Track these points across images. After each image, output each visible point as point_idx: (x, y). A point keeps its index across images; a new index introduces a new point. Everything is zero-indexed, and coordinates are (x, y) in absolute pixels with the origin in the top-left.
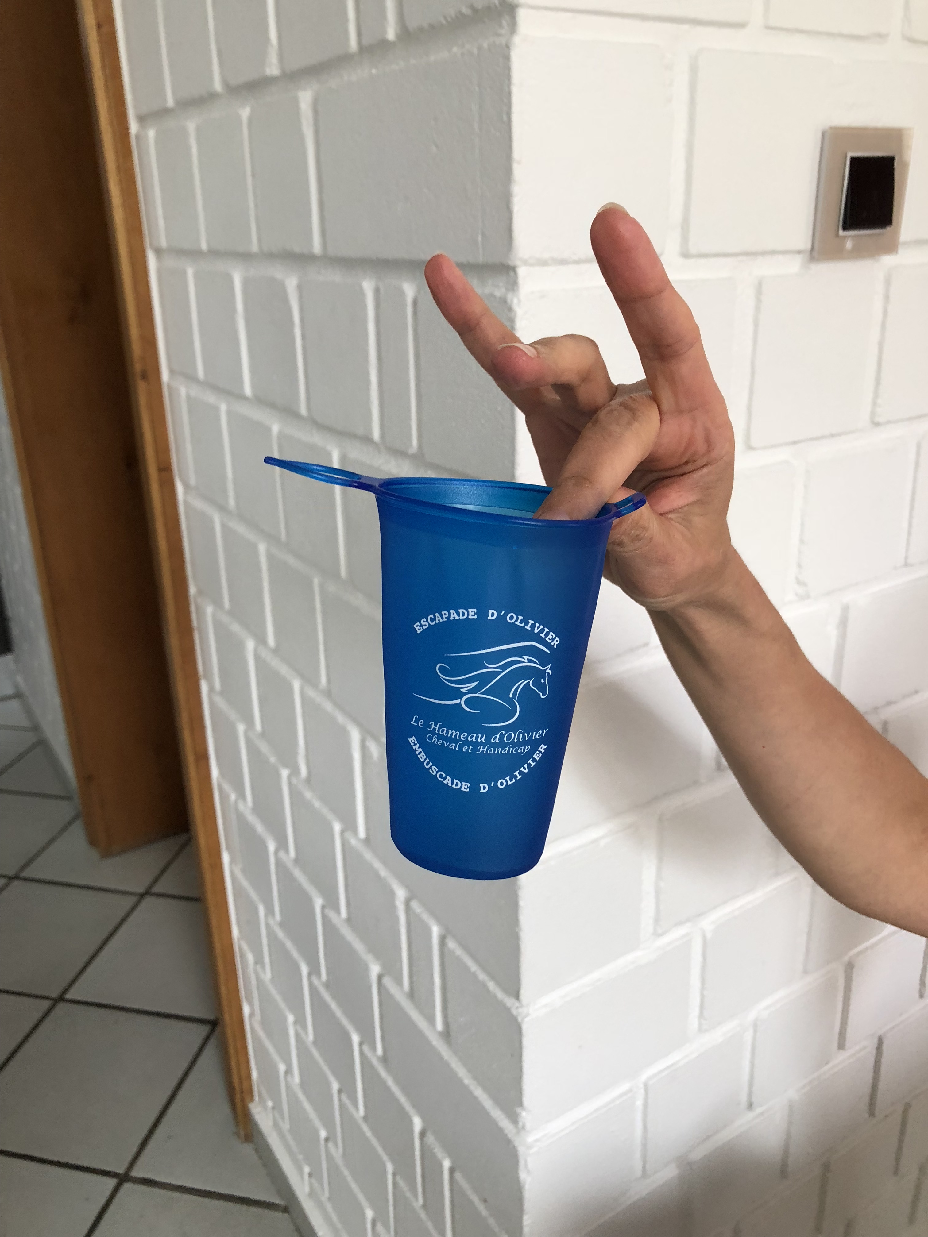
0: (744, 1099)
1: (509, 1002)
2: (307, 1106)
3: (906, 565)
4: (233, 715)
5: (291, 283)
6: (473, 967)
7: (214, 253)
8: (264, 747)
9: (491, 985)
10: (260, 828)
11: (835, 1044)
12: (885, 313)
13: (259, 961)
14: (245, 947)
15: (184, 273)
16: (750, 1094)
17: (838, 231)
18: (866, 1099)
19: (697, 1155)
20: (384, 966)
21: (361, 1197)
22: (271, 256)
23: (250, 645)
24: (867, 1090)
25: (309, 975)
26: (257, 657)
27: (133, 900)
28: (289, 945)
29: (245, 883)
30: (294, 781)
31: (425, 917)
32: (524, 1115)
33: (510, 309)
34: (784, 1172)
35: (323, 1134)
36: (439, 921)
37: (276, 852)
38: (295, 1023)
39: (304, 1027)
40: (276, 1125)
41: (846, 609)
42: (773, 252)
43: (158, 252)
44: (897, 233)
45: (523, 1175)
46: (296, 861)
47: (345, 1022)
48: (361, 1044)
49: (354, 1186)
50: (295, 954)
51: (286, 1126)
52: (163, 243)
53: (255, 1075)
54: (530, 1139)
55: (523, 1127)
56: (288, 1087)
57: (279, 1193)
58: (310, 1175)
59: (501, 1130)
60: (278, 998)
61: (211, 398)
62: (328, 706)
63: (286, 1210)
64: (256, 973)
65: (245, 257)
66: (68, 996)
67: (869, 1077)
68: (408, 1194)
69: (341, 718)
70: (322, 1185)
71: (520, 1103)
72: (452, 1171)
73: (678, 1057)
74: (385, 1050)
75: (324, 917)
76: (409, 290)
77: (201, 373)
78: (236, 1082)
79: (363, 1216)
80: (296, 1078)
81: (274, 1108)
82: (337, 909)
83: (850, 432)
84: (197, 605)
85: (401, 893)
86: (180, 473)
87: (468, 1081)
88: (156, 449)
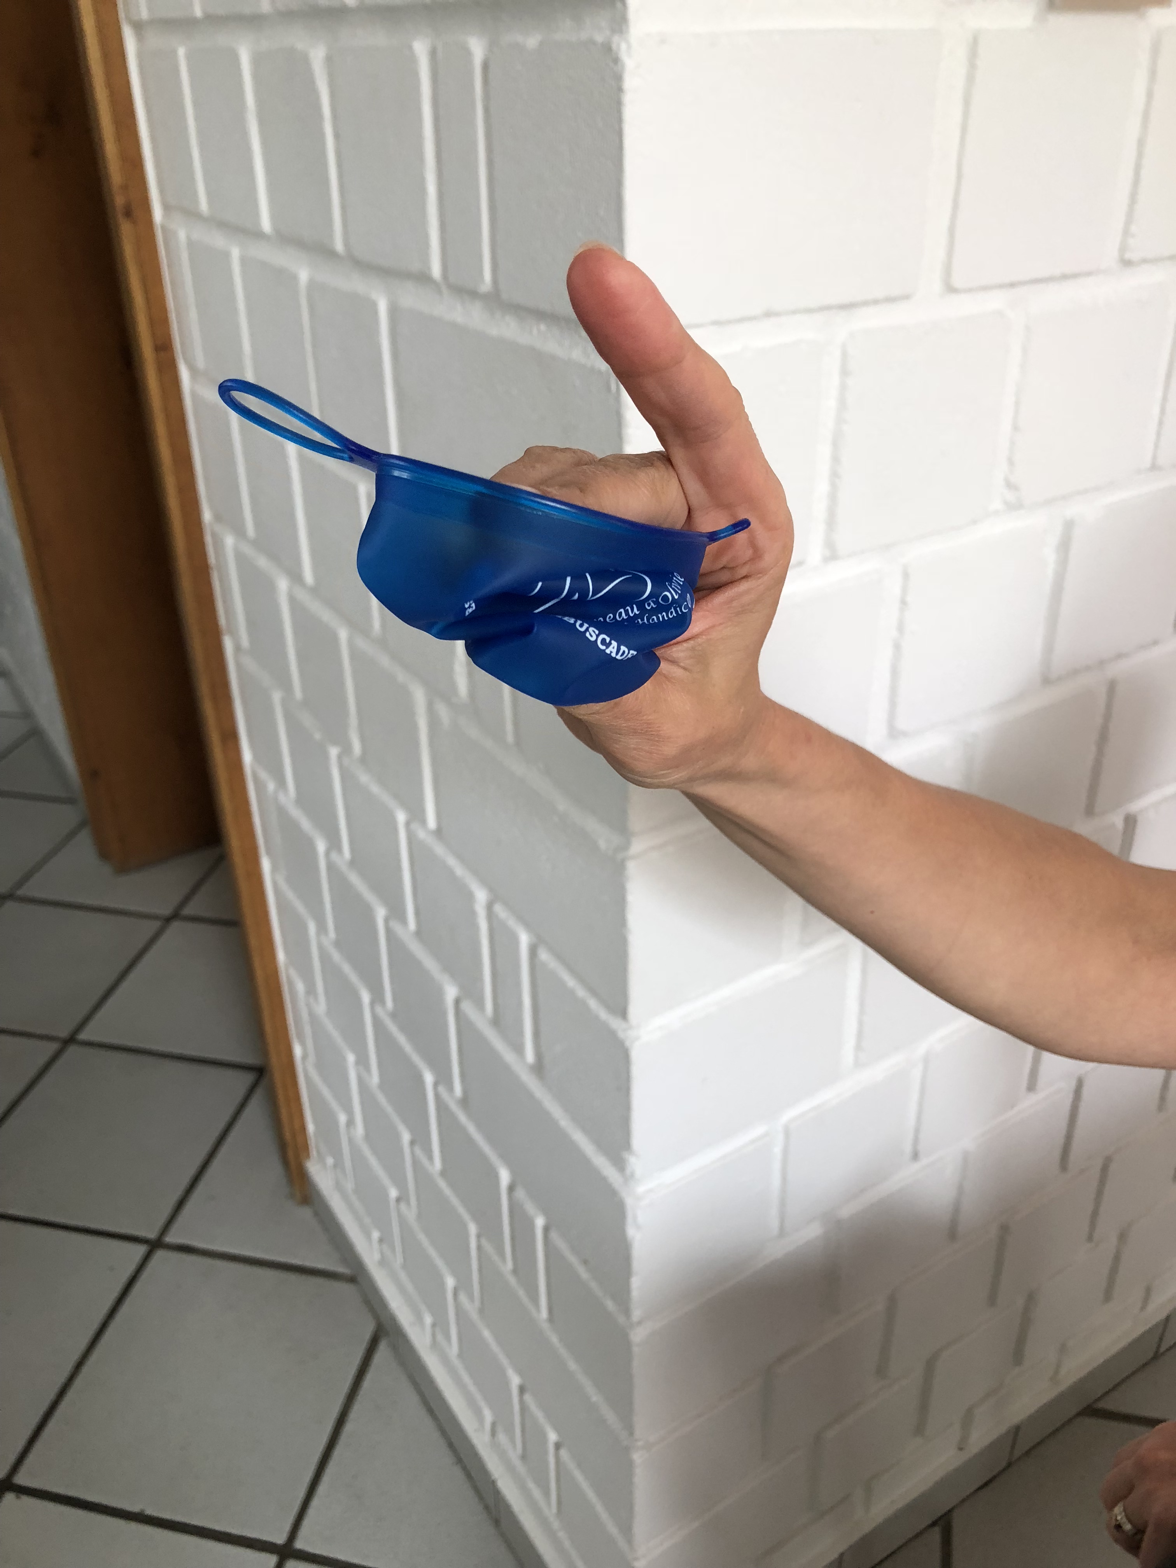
0: (908, 1148)
1: (615, 1023)
2: (373, 1161)
3: (1154, 467)
4: (266, 680)
5: (318, 55)
6: (571, 982)
7: (213, 20)
8: (307, 720)
9: (593, 1004)
10: (306, 824)
11: (1025, 1086)
13: (311, 990)
14: (293, 973)
15: (174, 52)
16: (916, 1140)
18: (1058, 1150)
19: (846, 1212)
20: (462, 987)
21: (440, 1263)
22: (287, 16)
23: (283, 585)
24: (1060, 1140)
25: (372, 1004)
26: (292, 600)
27: (156, 925)
28: (347, 968)
29: (290, 895)
30: (346, 761)
31: (512, 923)
32: (635, 1163)
33: (616, 60)
34: (952, 1233)
35: (393, 1193)
36: (528, 927)
37: (327, 853)
38: (358, 1063)
39: (368, 1068)
40: (339, 1187)
41: (1069, 526)
43: (138, 27)
45: (631, 1232)
46: (352, 863)
47: (416, 1059)
48: (436, 1085)
49: (432, 1252)
50: (354, 979)
51: (350, 1186)
52: (144, 14)
53: (311, 1128)
54: (641, 1189)
55: (632, 1175)
56: (351, 1140)
57: (344, 1261)
58: (381, 1241)
59: (604, 1179)
60: (335, 1034)
61: (218, 240)
62: (385, 661)
63: (352, 1280)
64: (308, 1005)
65: (254, 21)
66: (83, 1036)
67: (1064, 1125)
68: (496, 1258)
69: (401, 676)
70: (394, 1252)
71: (625, 1143)
72: (546, 1229)
73: (828, 1096)
74: (465, 1091)
75: (389, 931)
76: (477, 48)
77: (204, 205)
78: (288, 1135)
79: (442, 1285)
80: (359, 1130)
81: (335, 1166)
82: (403, 920)
83: (1089, 274)
84: (214, 535)
85: (481, 896)
86: (184, 353)
87: (565, 1123)
88: (150, 318)
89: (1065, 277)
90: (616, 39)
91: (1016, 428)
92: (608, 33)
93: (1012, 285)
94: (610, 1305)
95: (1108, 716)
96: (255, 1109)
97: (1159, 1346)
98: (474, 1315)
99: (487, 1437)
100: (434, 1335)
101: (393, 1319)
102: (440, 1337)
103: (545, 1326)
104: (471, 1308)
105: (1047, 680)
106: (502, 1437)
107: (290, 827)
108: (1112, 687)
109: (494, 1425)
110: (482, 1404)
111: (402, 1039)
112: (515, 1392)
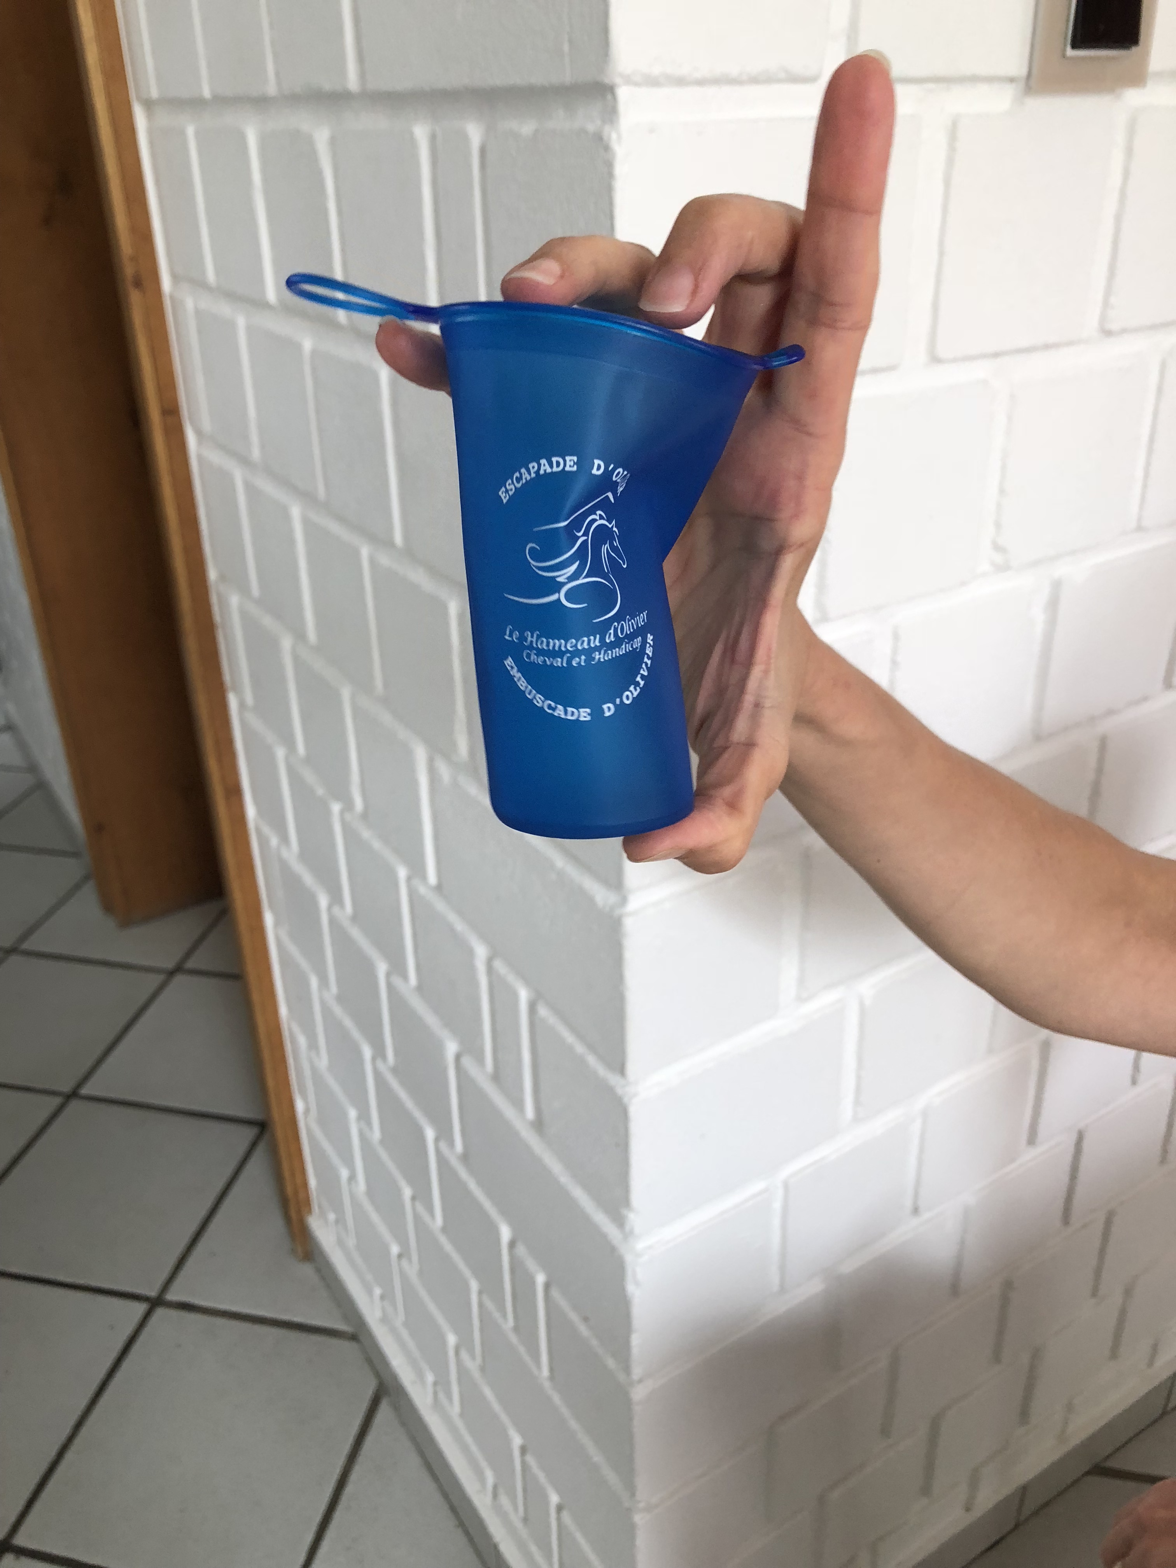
0: (908, 1203)
1: (613, 1079)
2: (375, 1217)
3: (1140, 528)
4: (270, 737)
5: (322, 137)
6: (569, 1038)
7: (222, 101)
8: (309, 776)
9: (591, 1060)
10: (308, 879)
11: (1024, 1137)
12: (1126, 174)
13: (313, 1045)
14: (296, 1029)
15: (182, 133)
16: (916, 1196)
17: (1064, 50)
18: (1060, 1203)
19: (848, 1268)
20: (463, 1043)
21: (441, 1320)
22: (293, 99)
23: (287, 643)
24: (1062, 1194)
25: (374, 1059)
26: (296, 658)
27: (160, 978)
28: (348, 1023)
29: (294, 951)
30: (348, 816)
31: (511, 978)
32: (634, 1219)
33: (607, 148)
34: (955, 1289)
35: (395, 1249)
36: (528, 982)
37: (329, 908)
38: (359, 1118)
39: (369, 1123)
40: (340, 1243)
41: (1057, 586)
42: (974, 79)
43: (149, 105)
44: (1145, 58)
45: (631, 1288)
46: (354, 918)
47: (418, 1114)
48: (437, 1140)
49: (434, 1309)
50: (356, 1034)
51: (351, 1242)
52: (154, 93)
53: (313, 1182)
54: (640, 1245)
55: (632, 1232)
56: (352, 1196)
57: (346, 1318)
58: (382, 1297)
59: (604, 1236)
60: (337, 1089)
61: (225, 309)
62: (386, 718)
63: (353, 1338)
64: (310, 1061)
65: (260, 103)
66: (84, 1091)
67: (1065, 1179)
68: (497, 1315)
69: (402, 732)
70: (396, 1309)
71: (625, 1201)
72: (547, 1286)
73: (827, 1151)
74: (466, 1145)
75: (390, 987)
76: (475, 133)
77: (211, 276)
78: (289, 1190)
79: (444, 1343)
80: (361, 1185)
81: (337, 1221)
82: (405, 977)
83: (1070, 343)
84: (219, 595)
85: (481, 952)
86: (190, 419)
87: (564, 1179)
88: (158, 384)
89: (1047, 347)
90: (607, 129)
91: (1002, 491)
92: (599, 122)
93: (996, 355)
94: (611, 1363)
95: (1100, 770)
96: (257, 1167)
97: (1166, 1405)
98: (476, 1375)
99: (488, 1498)
100: (435, 1393)
101: (395, 1378)
102: (441, 1396)
103: (547, 1384)
104: (472, 1365)
105: (1038, 737)
106: (504, 1500)
107: (292, 881)
108: (1103, 743)
109: (495, 1487)
110: (484, 1464)
111: (403, 1095)
112: (517, 1453)
